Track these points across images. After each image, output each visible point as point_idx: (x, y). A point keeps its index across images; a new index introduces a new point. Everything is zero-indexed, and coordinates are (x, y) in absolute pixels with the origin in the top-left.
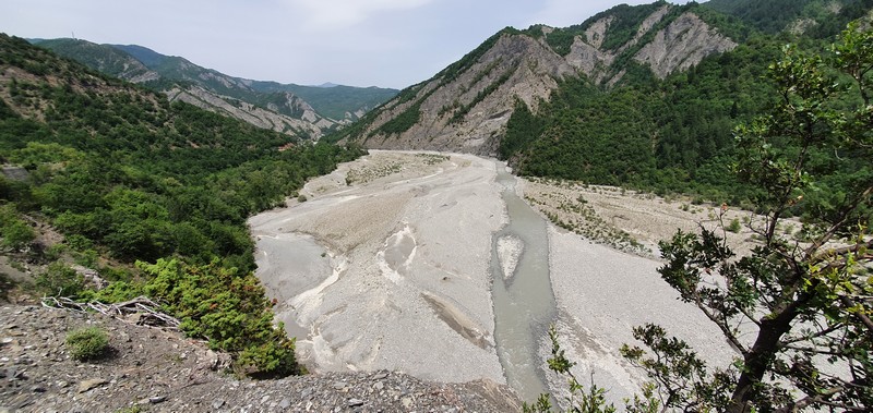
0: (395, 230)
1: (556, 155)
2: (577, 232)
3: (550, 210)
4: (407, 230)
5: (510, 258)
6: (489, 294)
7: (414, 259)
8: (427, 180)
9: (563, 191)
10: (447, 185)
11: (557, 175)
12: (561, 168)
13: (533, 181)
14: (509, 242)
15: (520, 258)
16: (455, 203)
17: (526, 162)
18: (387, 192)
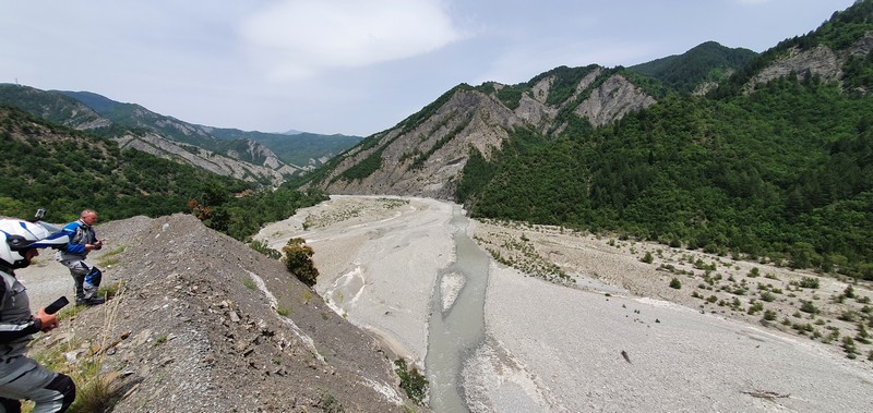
0: (347, 271)
1: (505, 198)
2: (516, 267)
3: (495, 248)
6: (426, 325)
8: (385, 223)
10: (402, 228)
11: (507, 216)
12: (510, 210)
13: (483, 222)
14: (452, 278)
16: (407, 245)
17: (478, 205)
18: (344, 235)
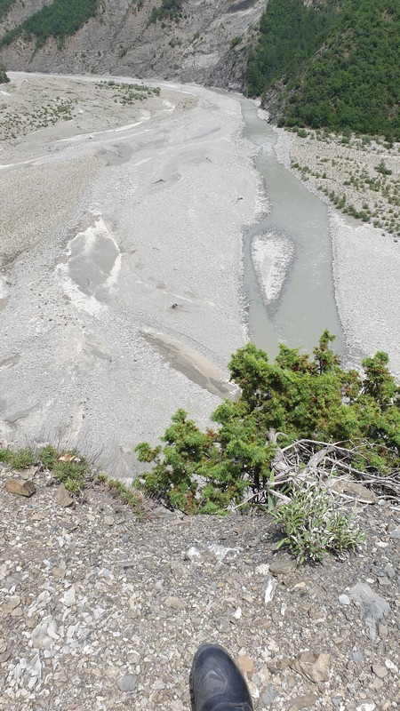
0: (81, 226)
1: (344, 88)
2: (376, 224)
3: (333, 187)
4: (101, 226)
5: (274, 271)
7: (121, 276)
9: (354, 153)
10: (160, 144)
11: (344, 125)
12: (350, 112)
13: (303, 135)
14: (270, 243)
15: (289, 269)
16: (176, 177)
17: (293, 101)
